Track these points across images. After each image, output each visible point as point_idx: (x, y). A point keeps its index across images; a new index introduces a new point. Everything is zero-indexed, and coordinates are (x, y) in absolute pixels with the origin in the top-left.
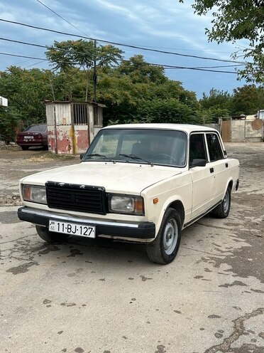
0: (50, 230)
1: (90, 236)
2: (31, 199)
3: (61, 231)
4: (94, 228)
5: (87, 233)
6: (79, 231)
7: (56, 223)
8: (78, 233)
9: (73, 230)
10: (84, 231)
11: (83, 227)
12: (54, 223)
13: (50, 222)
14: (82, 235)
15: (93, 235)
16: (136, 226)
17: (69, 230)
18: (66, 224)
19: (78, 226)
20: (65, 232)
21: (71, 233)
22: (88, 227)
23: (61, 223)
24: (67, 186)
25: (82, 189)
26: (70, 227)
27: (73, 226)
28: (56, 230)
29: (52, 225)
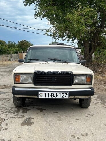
0: (39, 97)
1: (66, 98)
2: (21, 82)
3: (47, 97)
4: (68, 93)
5: (65, 95)
6: (58, 96)
7: (44, 93)
9: (55, 95)
10: (62, 95)
11: (61, 93)
12: (42, 93)
13: (40, 93)
14: (61, 98)
15: (67, 97)
16: (90, 90)
17: (52, 96)
18: (50, 93)
19: (58, 93)
20: (50, 97)
21: (54, 98)
22: (64, 93)
23: (47, 93)
26: (53, 94)
27: (55, 93)
28: (44, 97)
29: (41, 95)
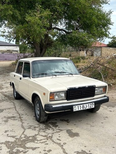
0: (74, 111)
1: (93, 107)
2: (56, 99)
3: (80, 109)
4: (94, 103)
5: (92, 105)
6: (88, 107)
7: (77, 106)
8: (88, 108)
9: (85, 107)
10: (90, 106)
11: (89, 104)
12: (76, 107)
13: (74, 107)
14: (90, 108)
18: (82, 106)
19: (87, 105)
20: (82, 109)
21: (85, 109)
22: (91, 104)
23: (79, 106)
24: (80, 88)
25: (87, 88)
26: (83, 106)
27: (85, 105)
28: (77, 110)
29: (75, 108)
